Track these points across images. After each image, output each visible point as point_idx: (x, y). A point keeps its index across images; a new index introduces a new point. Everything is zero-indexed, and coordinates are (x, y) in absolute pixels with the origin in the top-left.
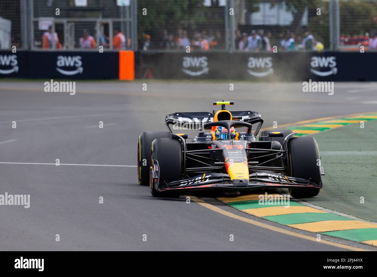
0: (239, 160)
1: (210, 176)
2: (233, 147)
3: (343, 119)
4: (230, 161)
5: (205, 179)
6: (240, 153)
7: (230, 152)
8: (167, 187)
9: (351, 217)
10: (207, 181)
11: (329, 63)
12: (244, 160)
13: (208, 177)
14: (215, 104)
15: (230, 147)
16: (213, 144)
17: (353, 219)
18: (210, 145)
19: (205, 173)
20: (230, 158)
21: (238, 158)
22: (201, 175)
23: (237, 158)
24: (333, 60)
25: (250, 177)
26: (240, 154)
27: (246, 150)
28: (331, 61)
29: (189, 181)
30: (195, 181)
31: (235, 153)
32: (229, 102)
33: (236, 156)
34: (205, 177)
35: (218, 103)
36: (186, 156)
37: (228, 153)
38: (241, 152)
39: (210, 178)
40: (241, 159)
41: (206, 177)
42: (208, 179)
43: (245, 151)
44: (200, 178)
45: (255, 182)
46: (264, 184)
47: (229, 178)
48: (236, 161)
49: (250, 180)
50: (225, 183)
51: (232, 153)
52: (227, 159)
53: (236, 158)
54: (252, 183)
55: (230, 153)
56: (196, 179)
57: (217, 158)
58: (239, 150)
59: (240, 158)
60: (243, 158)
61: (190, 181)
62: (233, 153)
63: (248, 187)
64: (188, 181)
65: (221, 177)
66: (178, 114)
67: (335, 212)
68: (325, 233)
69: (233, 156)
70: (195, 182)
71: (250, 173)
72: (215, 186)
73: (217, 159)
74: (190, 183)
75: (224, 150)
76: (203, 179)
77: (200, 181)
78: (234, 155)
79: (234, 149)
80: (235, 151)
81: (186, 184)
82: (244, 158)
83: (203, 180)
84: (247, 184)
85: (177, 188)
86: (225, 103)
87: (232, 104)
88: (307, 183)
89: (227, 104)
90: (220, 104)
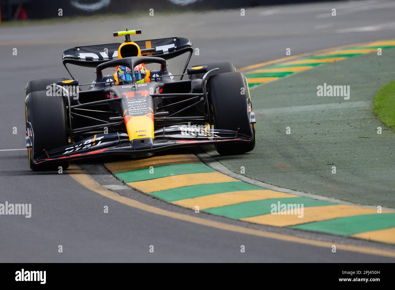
0: (141, 112)
1: (103, 137)
2: (135, 94)
4: (130, 114)
5: (97, 142)
6: (144, 103)
8: (46, 157)
9: (332, 200)
10: (99, 144)
12: (148, 111)
13: (99, 139)
14: (116, 35)
15: (132, 94)
16: (112, 91)
17: (337, 204)
18: (108, 93)
19: (96, 134)
20: (129, 110)
21: (141, 109)
22: (91, 136)
23: (139, 109)
25: (155, 135)
26: (144, 104)
27: (153, 97)
29: (76, 146)
30: (83, 146)
31: (137, 102)
32: (134, 31)
33: (138, 107)
36: (71, 111)
37: (128, 103)
38: (145, 101)
39: (103, 141)
40: (144, 110)
41: (97, 139)
42: (100, 142)
43: (150, 99)
44: (90, 141)
45: (162, 141)
46: (174, 143)
47: (128, 138)
48: (137, 113)
49: (155, 139)
50: (122, 145)
51: (133, 102)
52: (125, 112)
53: (138, 109)
54: (157, 143)
55: (131, 102)
56: (85, 143)
57: (117, 111)
58: (143, 97)
59: (144, 109)
60: (146, 108)
61: (77, 146)
62: (135, 102)
63: (153, 148)
64: (74, 146)
65: (117, 138)
67: (309, 195)
68: (296, 227)
69: (134, 106)
70: (84, 148)
71: (155, 130)
72: (109, 150)
74: (77, 149)
75: (122, 100)
76: (94, 142)
77: (90, 145)
78: (136, 106)
79: (137, 97)
80: (137, 99)
81: (72, 151)
82: (148, 109)
83: (94, 144)
84: (151, 144)
85: (60, 158)
86: (129, 32)
87: (138, 32)
88: (234, 135)
89: (132, 34)
90: (122, 35)
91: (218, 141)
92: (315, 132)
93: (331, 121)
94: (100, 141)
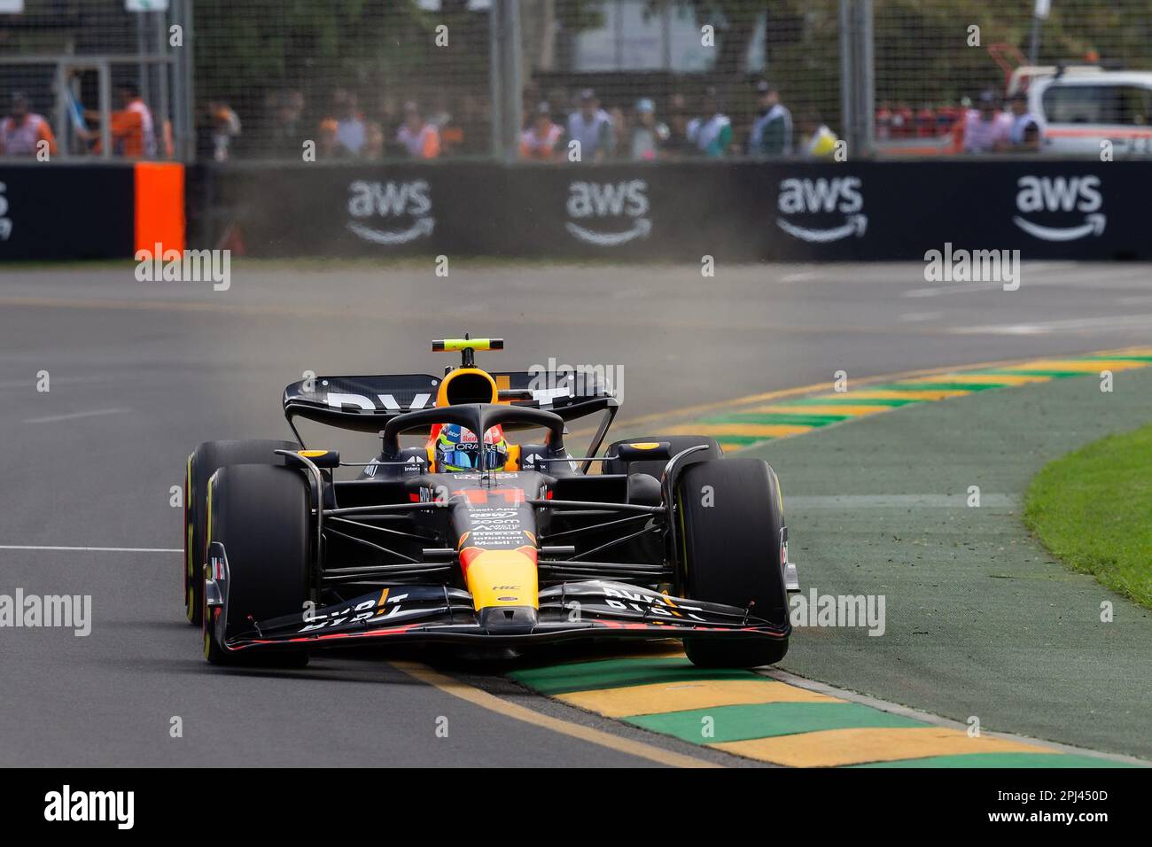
0: (506, 540)
1: (405, 596)
2: (490, 496)
3: (889, 385)
4: (476, 543)
5: (389, 607)
6: (511, 518)
7: (479, 512)
8: (256, 636)
9: (922, 715)
10: (394, 614)
11: (841, 199)
12: (526, 539)
13: (396, 599)
14: (438, 347)
15: (481, 494)
16: (426, 486)
17: (931, 724)
18: (415, 489)
19: (386, 587)
20: (475, 534)
21: (505, 533)
22: (374, 592)
23: (500, 533)
24: (853, 189)
25: (541, 600)
26: (512, 522)
27: (536, 506)
28: (847, 193)
29: (333, 614)
30: (353, 614)
31: (493, 515)
32: (486, 341)
33: (496, 527)
34: (387, 599)
35: (448, 342)
36: (324, 524)
37: (472, 516)
38: (515, 514)
39: (404, 605)
40: (513, 536)
41: (390, 600)
42: (397, 608)
43: (528, 510)
44: (371, 603)
45: (559, 617)
46: (589, 624)
47: (470, 602)
48: (496, 543)
49: (541, 612)
50: (455, 620)
51: (483, 515)
52: (464, 538)
53: (497, 533)
54: (546, 621)
55: (478, 515)
56: (358, 608)
57: (437, 534)
58: (510, 505)
59: (512, 533)
60: (519, 533)
61: (337, 614)
62: (489, 515)
63: (534, 632)
64: (329, 614)
65: (441, 601)
66: (325, 383)
67: (869, 700)
69: (488, 525)
70: (355, 619)
71: (541, 587)
72: (420, 630)
73: (437, 538)
74: (337, 622)
75: (458, 506)
76: (381, 607)
77: (371, 614)
78: (492, 524)
79: (492, 503)
80: (495, 508)
81: (322, 625)
82: (523, 534)
83: (381, 612)
84: (531, 623)
85: (291, 641)
86: (473, 342)
87: (496, 345)
88: (739, 620)
89: (481, 348)
90: (455, 348)
91: (699, 629)
92: (890, 557)
93: (927, 533)
94: (397, 604)
